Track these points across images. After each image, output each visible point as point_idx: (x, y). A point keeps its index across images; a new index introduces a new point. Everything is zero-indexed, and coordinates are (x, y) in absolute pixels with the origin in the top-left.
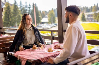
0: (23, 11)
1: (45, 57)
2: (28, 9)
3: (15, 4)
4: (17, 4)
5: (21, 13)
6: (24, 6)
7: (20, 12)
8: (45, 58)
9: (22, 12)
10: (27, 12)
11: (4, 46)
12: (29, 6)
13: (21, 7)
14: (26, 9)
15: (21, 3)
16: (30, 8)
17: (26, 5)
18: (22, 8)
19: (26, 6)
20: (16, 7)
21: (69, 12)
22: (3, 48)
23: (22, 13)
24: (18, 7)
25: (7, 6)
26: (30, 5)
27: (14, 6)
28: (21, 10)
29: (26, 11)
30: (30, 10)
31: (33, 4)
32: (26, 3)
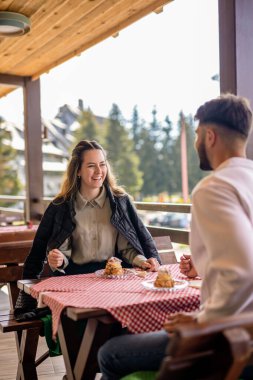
0: (141, 142)
1: (131, 304)
2: (162, 135)
3: (114, 117)
4: (120, 117)
5: (135, 150)
6: (147, 126)
7: (130, 148)
8: (132, 307)
9: (138, 147)
10: (159, 146)
11: (15, 261)
12: (165, 125)
13: (135, 126)
14: (155, 137)
15: (136, 115)
16: (167, 131)
17: (155, 120)
18: (139, 130)
19: (154, 125)
20: (118, 129)
21: (205, 127)
22: (9, 265)
23: (138, 152)
24: (122, 128)
25: (86, 123)
26: (170, 120)
27: (109, 124)
28: (136, 139)
29: (155, 142)
30: (168, 138)
31: (181, 115)
32: (154, 113)
